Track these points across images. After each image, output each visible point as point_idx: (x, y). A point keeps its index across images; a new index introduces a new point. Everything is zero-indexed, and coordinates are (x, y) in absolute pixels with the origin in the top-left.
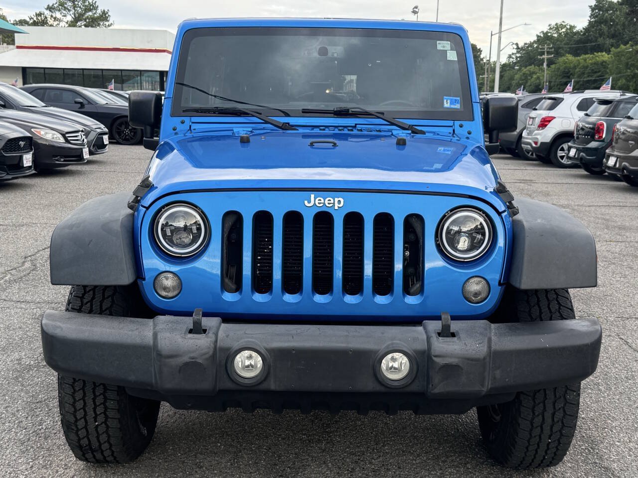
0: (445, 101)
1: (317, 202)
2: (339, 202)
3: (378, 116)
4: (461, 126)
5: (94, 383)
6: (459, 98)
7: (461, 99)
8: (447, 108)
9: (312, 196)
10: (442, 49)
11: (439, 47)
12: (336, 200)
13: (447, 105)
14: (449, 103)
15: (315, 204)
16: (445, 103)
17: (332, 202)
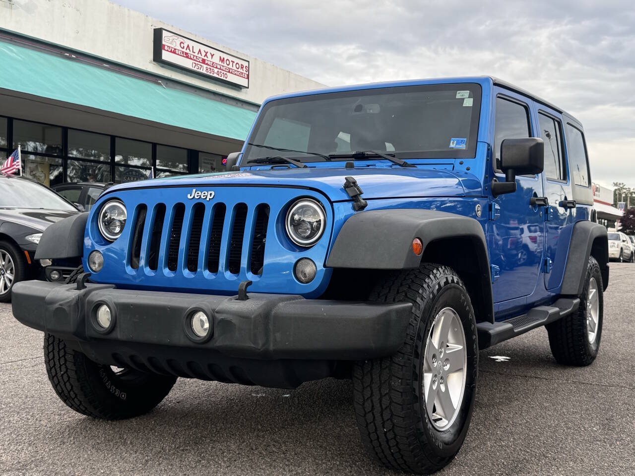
0: (452, 142)
1: (196, 194)
2: (211, 194)
3: (386, 157)
4: (461, 163)
5: (59, 339)
6: (465, 139)
7: (467, 140)
8: (453, 148)
9: (194, 190)
10: (460, 97)
11: (458, 96)
12: (210, 192)
13: (453, 145)
14: (455, 144)
15: (194, 197)
16: (451, 144)
17: (206, 195)
